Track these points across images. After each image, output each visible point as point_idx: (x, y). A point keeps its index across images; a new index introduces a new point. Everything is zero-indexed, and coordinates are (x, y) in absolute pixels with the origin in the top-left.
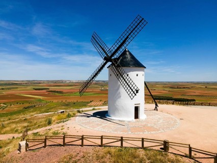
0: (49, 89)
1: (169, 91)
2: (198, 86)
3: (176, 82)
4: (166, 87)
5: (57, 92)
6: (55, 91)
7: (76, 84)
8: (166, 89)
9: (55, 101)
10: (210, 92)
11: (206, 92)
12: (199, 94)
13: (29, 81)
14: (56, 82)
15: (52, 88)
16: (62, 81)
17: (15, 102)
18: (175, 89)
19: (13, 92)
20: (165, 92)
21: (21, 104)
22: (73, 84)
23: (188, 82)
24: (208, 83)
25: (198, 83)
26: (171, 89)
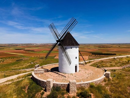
0: (25, 49)
1: (99, 49)
2: (114, 46)
3: (101, 44)
4: (96, 47)
5: (31, 51)
6: (29, 51)
7: (40, 46)
8: (96, 48)
9: (33, 56)
10: (122, 49)
11: (120, 49)
12: (117, 51)
13: (10, 44)
14: (27, 45)
15: (26, 49)
16: (31, 44)
17: (7, 57)
18: (102, 48)
19: (3, 51)
20: (96, 50)
21: (12, 59)
22: (39, 46)
23: (108, 44)
24: (119, 44)
25: (114, 44)
26: (99, 48)
